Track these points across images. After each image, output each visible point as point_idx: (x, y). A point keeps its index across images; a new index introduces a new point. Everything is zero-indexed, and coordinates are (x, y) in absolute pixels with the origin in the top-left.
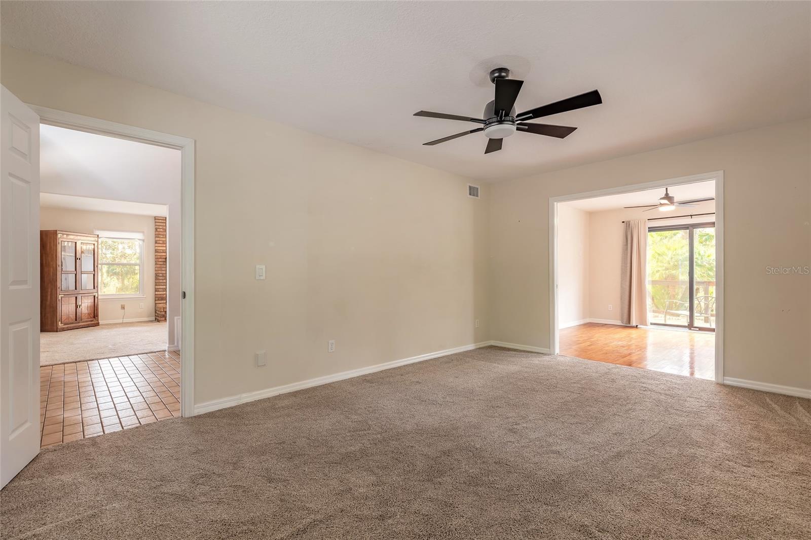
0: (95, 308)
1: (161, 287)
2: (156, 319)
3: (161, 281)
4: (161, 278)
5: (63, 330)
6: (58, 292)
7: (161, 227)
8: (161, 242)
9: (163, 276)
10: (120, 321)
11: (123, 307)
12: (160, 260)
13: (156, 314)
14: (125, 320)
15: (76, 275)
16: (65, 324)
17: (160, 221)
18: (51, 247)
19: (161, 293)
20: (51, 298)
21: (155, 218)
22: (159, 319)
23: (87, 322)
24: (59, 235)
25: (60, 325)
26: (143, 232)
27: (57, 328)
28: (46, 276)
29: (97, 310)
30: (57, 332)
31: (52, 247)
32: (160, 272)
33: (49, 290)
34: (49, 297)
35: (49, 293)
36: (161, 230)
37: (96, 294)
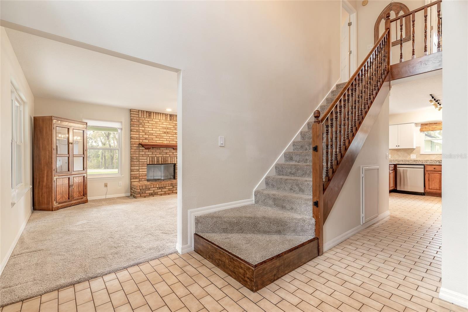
0: (85, 187)
1: (136, 168)
2: (131, 194)
3: (135, 163)
4: (135, 160)
5: (58, 209)
6: (53, 174)
7: (135, 118)
8: (135, 130)
9: (137, 159)
10: (103, 197)
11: (106, 185)
12: (135, 145)
13: (132, 191)
14: (108, 196)
15: (68, 158)
16: (59, 203)
17: (135, 113)
18: (46, 133)
19: (135, 173)
20: (47, 179)
21: (131, 110)
22: (135, 195)
23: (77, 199)
24: (54, 121)
25: (55, 205)
26: (121, 122)
27: (52, 207)
28: (42, 159)
29: (86, 189)
30: (52, 211)
31: (48, 132)
32: (134, 155)
33: (46, 172)
34: (45, 179)
35: (45, 174)
36: (135, 120)
37: (86, 174)
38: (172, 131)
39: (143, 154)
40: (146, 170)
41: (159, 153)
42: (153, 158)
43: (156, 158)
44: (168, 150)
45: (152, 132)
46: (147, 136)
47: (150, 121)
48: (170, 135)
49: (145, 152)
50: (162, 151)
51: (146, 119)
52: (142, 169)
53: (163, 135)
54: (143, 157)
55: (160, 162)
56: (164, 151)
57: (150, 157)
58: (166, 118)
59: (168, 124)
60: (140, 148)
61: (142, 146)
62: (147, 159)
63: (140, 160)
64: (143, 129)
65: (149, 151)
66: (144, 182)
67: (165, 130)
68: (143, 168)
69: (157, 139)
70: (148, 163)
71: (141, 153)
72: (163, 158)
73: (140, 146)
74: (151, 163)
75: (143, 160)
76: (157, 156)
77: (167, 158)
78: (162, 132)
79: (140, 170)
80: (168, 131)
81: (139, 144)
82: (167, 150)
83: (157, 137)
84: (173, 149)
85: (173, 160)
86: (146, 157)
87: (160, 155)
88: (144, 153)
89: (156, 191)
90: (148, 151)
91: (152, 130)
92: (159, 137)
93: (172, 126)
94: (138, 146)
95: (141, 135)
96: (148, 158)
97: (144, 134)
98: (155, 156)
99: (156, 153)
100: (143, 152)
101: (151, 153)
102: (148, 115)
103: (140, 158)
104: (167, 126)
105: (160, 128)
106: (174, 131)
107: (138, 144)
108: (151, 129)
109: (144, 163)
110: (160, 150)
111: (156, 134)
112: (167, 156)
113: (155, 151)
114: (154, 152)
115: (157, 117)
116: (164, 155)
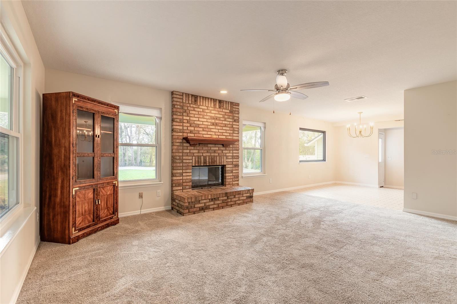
0: (115, 201)
1: (178, 171)
2: (172, 208)
3: (178, 165)
4: (178, 161)
5: (78, 239)
6: (71, 184)
7: (178, 103)
8: (178, 120)
9: (180, 159)
10: (137, 212)
11: (141, 196)
12: (178, 141)
13: (174, 203)
14: (144, 211)
15: (93, 158)
16: (80, 230)
17: (178, 96)
18: (62, 119)
19: (178, 178)
20: (62, 193)
21: (172, 93)
23: (105, 220)
24: (74, 99)
25: (75, 233)
26: (161, 109)
27: (69, 238)
28: (55, 160)
29: (116, 203)
30: (70, 244)
31: (64, 117)
32: (177, 154)
33: (60, 181)
34: (59, 192)
35: (60, 185)
36: (179, 106)
37: (116, 182)
38: (221, 122)
39: (187, 153)
40: (191, 174)
41: (206, 151)
42: (199, 157)
43: (202, 157)
44: (217, 147)
45: (198, 123)
46: (192, 129)
47: (196, 108)
48: (219, 128)
49: (190, 150)
50: (209, 148)
51: (191, 105)
52: (186, 173)
53: (211, 127)
54: (187, 156)
55: (208, 162)
56: (212, 148)
57: (195, 156)
58: (215, 105)
59: (217, 112)
60: (185, 145)
61: (186, 142)
62: (192, 159)
63: (184, 161)
64: (188, 118)
65: (195, 149)
66: (189, 190)
67: (213, 121)
68: (188, 171)
69: (204, 133)
70: (193, 165)
71: (185, 151)
72: (210, 157)
73: (184, 141)
74: (197, 165)
75: (188, 161)
76: (204, 155)
77: (215, 158)
78: (210, 124)
79: (184, 174)
80: (217, 121)
81: (184, 138)
82: (215, 147)
83: (205, 129)
84: (222, 146)
85: (223, 160)
86: (191, 157)
87: (208, 154)
88: (188, 151)
89: (207, 204)
90: (193, 148)
91: (199, 121)
92: (207, 130)
93: (221, 116)
94: (182, 142)
95: (185, 126)
96: (194, 157)
97: (189, 125)
98: (202, 155)
99: (202, 151)
100: (187, 149)
101: (196, 151)
102: (193, 100)
103: (184, 158)
104: (216, 115)
105: (207, 117)
106: (224, 122)
107: (182, 138)
108: (197, 119)
109: (189, 165)
110: (207, 147)
111: (203, 126)
112: (217, 154)
113: (201, 148)
114: (201, 150)
115: (204, 103)
116: (212, 154)
